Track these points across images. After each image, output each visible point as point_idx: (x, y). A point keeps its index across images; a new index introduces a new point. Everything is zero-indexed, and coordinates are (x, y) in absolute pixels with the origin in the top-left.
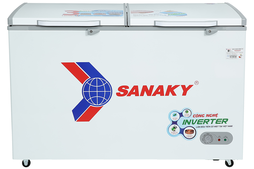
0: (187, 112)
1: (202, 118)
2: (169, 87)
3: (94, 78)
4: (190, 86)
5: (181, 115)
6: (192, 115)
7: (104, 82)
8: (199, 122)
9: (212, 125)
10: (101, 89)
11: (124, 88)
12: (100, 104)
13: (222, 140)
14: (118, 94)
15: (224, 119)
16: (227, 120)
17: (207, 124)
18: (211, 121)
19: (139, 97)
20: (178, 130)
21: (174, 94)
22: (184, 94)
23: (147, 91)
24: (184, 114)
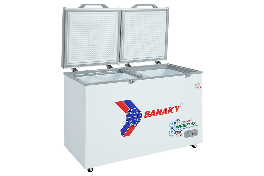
0: (178, 121)
1: (185, 123)
2: (170, 108)
3: (132, 109)
4: (179, 106)
5: (175, 123)
6: (180, 123)
7: (138, 111)
8: (183, 126)
9: (189, 126)
10: (136, 115)
11: (147, 113)
12: (135, 124)
13: (194, 134)
14: (145, 117)
15: (194, 122)
16: (196, 122)
17: (187, 126)
18: (189, 124)
19: (155, 116)
20: (174, 132)
21: (172, 112)
22: (177, 111)
23: (159, 112)
24: (176, 123)
